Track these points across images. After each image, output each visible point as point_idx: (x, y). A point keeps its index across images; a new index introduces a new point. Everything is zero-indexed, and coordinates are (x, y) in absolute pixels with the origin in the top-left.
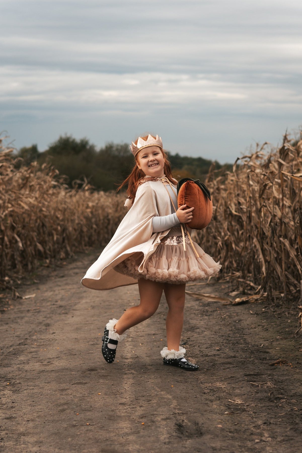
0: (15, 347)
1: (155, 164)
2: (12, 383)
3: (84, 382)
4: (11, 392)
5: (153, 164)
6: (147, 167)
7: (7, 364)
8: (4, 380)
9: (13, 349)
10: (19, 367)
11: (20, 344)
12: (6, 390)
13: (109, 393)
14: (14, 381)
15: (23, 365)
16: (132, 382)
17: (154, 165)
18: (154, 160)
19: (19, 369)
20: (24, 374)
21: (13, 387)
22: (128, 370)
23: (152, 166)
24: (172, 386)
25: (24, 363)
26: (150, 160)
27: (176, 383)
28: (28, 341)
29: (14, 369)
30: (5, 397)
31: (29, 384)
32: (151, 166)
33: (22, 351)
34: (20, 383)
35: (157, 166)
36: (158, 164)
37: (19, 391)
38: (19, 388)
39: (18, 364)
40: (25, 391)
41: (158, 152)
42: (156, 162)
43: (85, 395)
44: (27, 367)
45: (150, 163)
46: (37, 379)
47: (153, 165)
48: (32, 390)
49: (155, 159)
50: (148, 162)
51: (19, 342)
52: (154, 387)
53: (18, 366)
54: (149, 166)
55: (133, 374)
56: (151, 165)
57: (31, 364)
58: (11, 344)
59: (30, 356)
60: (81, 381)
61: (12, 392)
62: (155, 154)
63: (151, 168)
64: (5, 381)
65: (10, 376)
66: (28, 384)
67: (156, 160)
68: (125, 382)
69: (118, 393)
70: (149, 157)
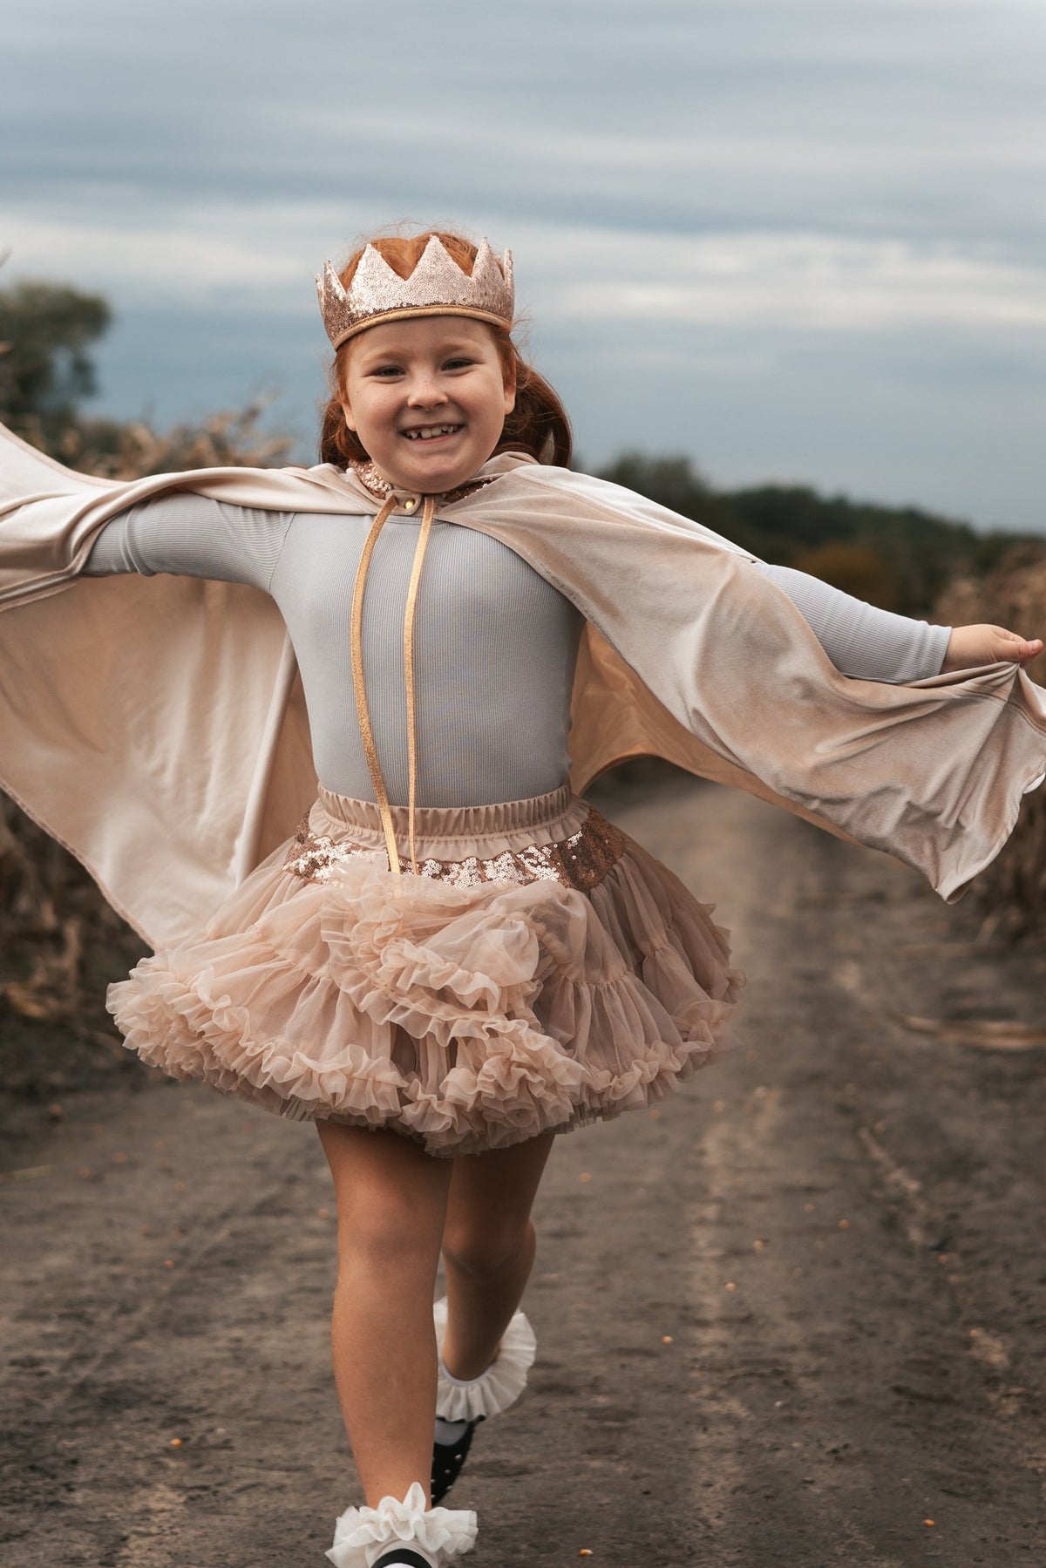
0: (237, 1224)
1: (440, 425)
2: (194, 1439)
3: (516, 1460)
4: (177, 1498)
5: (431, 427)
6: (392, 434)
7: (191, 1320)
8: (161, 1413)
9: (234, 1235)
10: (238, 1340)
11: (262, 1209)
12: (161, 1486)
13: (629, 1546)
14: (205, 1424)
15: (256, 1330)
16: (735, 1475)
17: (437, 432)
18: (440, 404)
19: (239, 1355)
20: (253, 1388)
21: (196, 1461)
22: (713, 1397)
23: (420, 436)
24: (929, 1522)
25: (263, 1317)
26: (411, 401)
27: (944, 1498)
28: (300, 1192)
29: (217, 1350)
30: (149, 1535)
31: (266, 1452)
32: (414, 435)
33: (265, 1249)
34: (226, 1445)
35: (452, 441)
36: (459, 427)
37: (215, 1493)
38: (220, 1478)
39: (241, 1322)
40: (243, 1500)
41: (471, 355)
42: (450, 416)
43: (517, 1551)
44: (272, 1344)
45: (411, 419)
46: (308, 1423)
47: (426, 434)
48: (276, 1493)
49: (444, 398)
50: (402, 408)
51: (261, 1195)
52: (840, 1524)
53: (237, 1332)
54: (404, 433)
55: (737, 1423)
56: (418, 429)
57: (292, 1327)
58: (225, 1202)
59: (293, 1276)
60: (503, 1456)
61: (182, 1499)
62: (454, 363)
63: (416, 446)
64: (164, 1426)
65: (190, 1393)
66: (261, 1457)
67: (455, 403)
68: (705, 1477)
69: (675, 1553)
70: (412, 376)
